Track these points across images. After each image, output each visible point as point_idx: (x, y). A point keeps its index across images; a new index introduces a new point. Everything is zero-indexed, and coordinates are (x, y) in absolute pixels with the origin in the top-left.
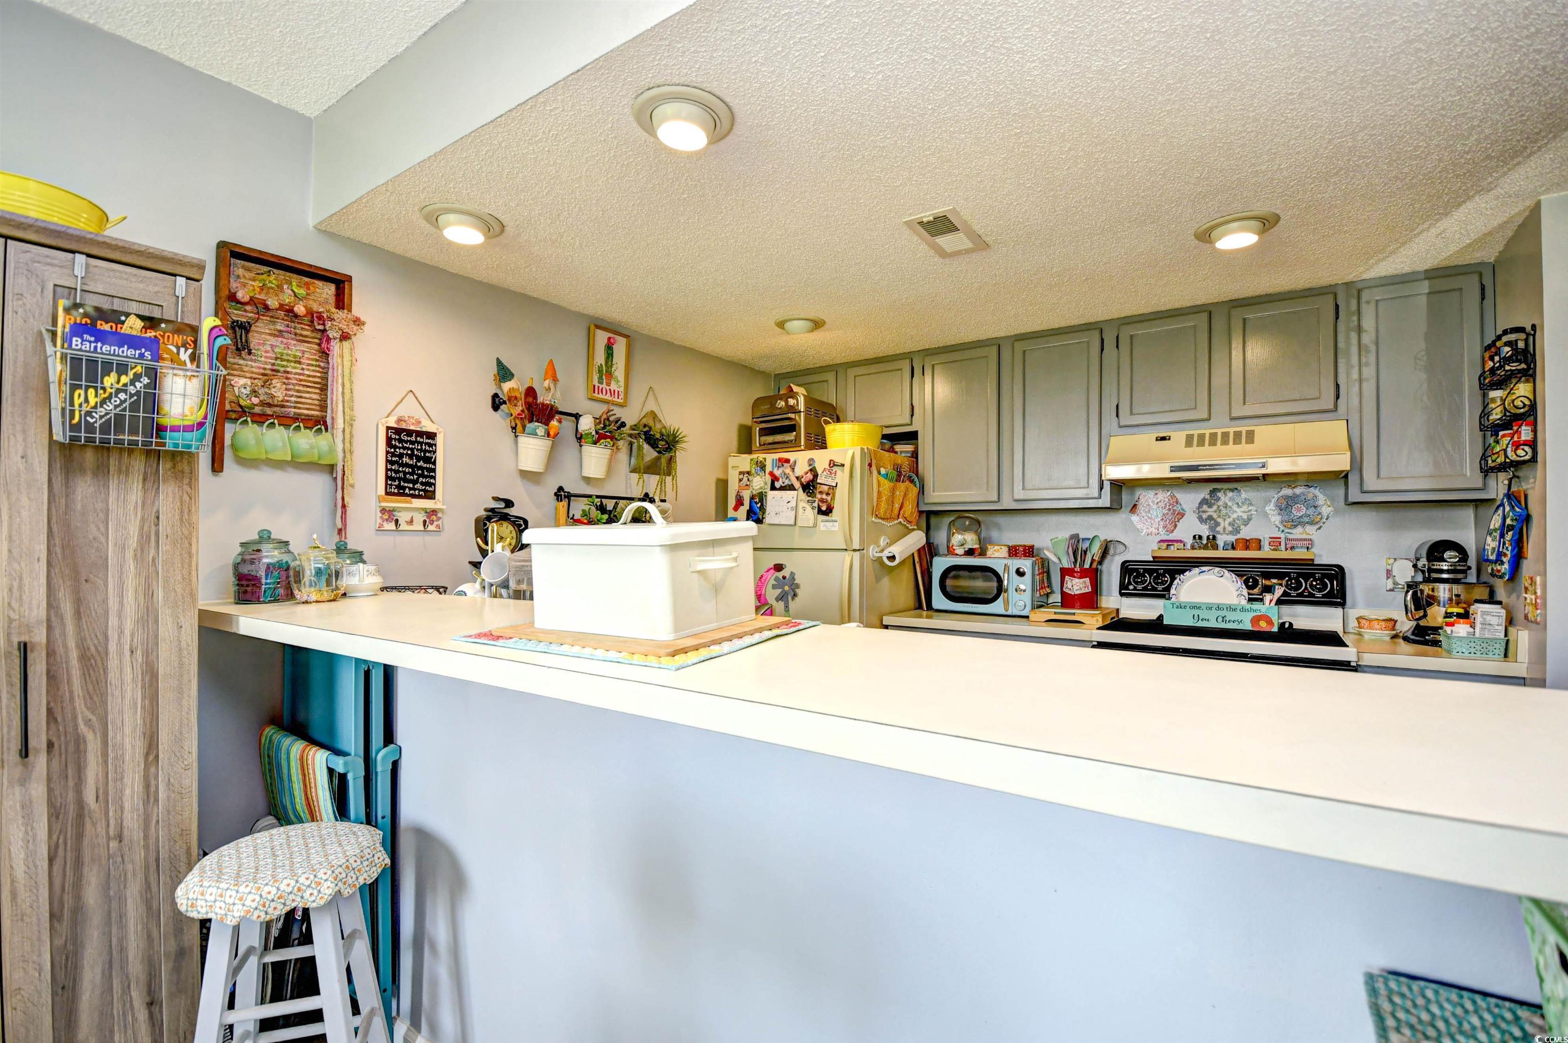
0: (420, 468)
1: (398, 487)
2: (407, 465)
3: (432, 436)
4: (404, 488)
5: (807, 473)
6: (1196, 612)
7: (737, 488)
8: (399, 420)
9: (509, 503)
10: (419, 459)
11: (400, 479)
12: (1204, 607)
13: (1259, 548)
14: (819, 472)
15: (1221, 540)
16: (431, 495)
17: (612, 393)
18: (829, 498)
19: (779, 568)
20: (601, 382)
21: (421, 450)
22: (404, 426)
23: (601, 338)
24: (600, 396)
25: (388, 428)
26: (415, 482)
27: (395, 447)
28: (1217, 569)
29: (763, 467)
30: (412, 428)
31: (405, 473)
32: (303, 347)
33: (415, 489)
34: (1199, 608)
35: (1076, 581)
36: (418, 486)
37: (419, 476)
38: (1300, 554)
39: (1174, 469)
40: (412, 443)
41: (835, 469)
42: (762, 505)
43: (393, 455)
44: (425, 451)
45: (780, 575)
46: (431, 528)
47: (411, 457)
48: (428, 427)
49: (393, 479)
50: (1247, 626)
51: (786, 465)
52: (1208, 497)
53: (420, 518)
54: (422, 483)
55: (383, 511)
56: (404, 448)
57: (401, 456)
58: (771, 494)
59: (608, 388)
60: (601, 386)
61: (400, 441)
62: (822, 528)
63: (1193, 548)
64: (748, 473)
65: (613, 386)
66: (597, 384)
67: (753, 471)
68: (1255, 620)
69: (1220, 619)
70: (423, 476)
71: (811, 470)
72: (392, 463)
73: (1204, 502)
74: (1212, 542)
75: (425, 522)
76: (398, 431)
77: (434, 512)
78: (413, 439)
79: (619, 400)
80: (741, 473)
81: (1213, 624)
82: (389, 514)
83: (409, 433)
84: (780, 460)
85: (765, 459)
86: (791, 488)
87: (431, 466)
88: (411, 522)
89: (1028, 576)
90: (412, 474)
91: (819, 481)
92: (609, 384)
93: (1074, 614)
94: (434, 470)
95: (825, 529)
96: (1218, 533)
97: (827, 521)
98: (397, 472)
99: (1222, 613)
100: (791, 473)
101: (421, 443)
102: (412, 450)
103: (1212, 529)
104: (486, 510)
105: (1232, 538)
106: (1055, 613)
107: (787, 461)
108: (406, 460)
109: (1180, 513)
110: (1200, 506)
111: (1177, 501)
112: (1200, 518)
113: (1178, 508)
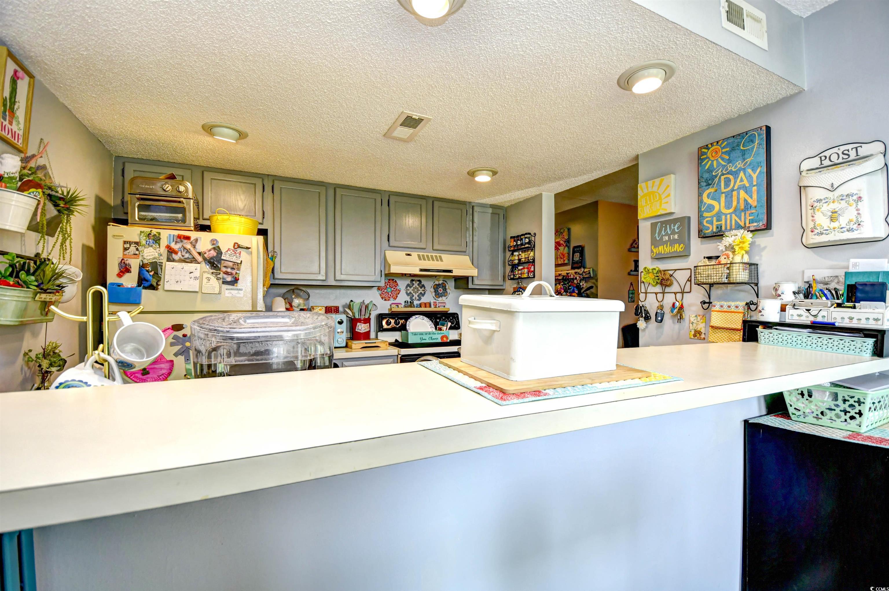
5: (210, 250)
6: (421, 336)
7: (121, 256)
12: (424, 334)
13: (430, 306)
14: (223, 250)
15: (416, 303)
17: (14, 134)
18: (234, 272)
19: (178, 327)
20: (4, 116)
23: (10, 67)
24: (4, 134)
28: (421, 316)
29: (157, 240)
34: (422, 334)
35: (363, 325)
38: (441, 309)
39: (421, 270)
41: (239, 250)
42: (156, 273)
45: (180, 334)
50: (439, 341)
51: (185, 241)
52: (409, 283)
58: (169, 265)
59: (10, 127)
60: (4, 123)
62: (227, 295)
63: (405, 307)
64: (137, 243)
65: (14, 127)
66: (1, 119)
67: (144, 242)
68: (442, 338)
69: (430, 338)
71: (214, 248)
73: (408, 285)
74: (411, 305)
79: (19, 144)
80: (125, 242)
81: (428, 341)
84: (179, 237)
85: (159, 234)
86: (193, 260)
89: (345, 324)
91: (222, 258)
92: (11, 123)
93: (375, 343)
95: (230, 295)
96: (413, 299)
97: (232, 289)
99: (431, 336)
100: (192, 249)
103: (411, 298)
105: (418, 302)
106: (366, 343)
107: (188, 238)
109: (399, 290)
110: (406, 287)
111: (397, 285)
112: (407, 293)
113: (398, 288)
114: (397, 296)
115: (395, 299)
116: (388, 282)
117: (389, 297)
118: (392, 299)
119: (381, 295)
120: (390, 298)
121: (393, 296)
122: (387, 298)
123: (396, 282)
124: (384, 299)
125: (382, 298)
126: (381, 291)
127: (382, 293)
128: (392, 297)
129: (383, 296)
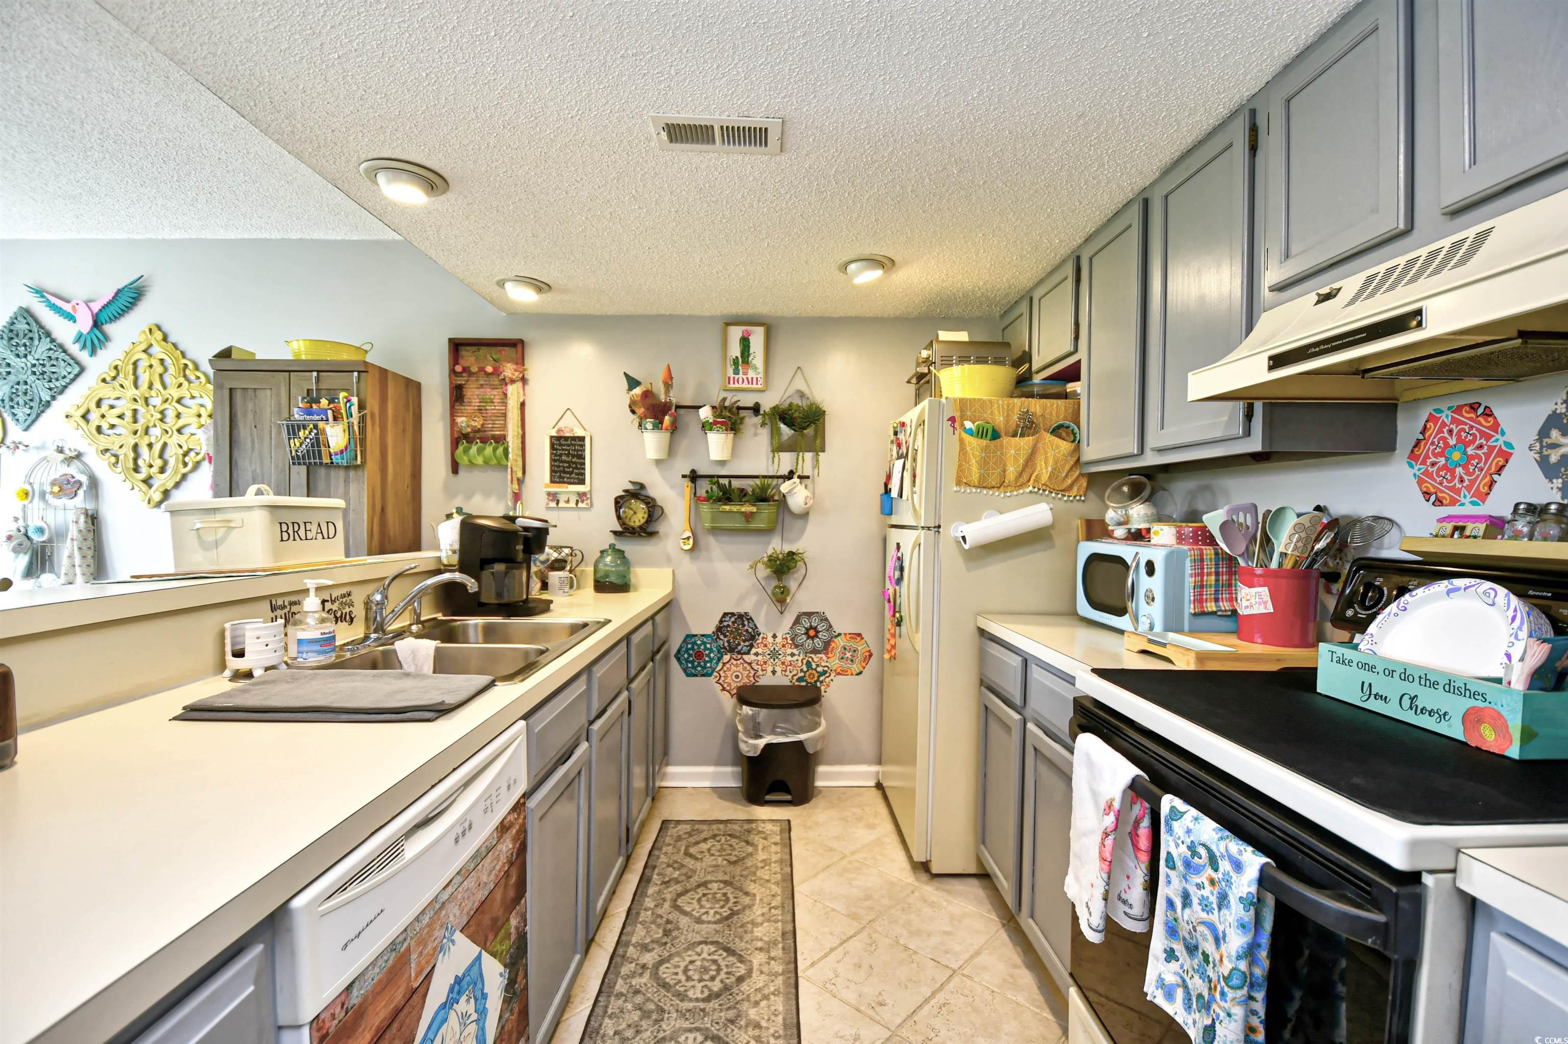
0: (574, 463)
1: (560, 477)
2: (565, 462)
3: (582, 439)
4: (563, 478)
5: (909, 437)
6: (1368, 677)
8: (559, 431)
9: (642, 486)
10: (573, 456)
11: (560, 472)
12: (1380, 668)
16: (582, 482)
17: (751, 381)
18: (915, 465)
20: (736, 372)
21: (575, 450)
22: (562, 434)
23: (736, 333)
24: (736, 385)
25: (552, 437)
26: (571, 473)
27: (557, 449)
30: (567, 435)
31: (564, 467)
32: (495, 392)
33: (570, 478)
34: (1372, 668)
36: (573, 475)
37: (574, 468)
39: (1277, 361)
40: (568, 445)
41: (919, 428)
43: (556, 455)
44: (578, 450)
46: (580, 505)
47: (568, 455)
48: (579, 433)
49: (556, 472)
53: (574, 499)
54: (577, 474)
55: (549, 494)
56: (563, 450)
57: (561, 455)
59: (745, 377)
60: (737, 377)
61: (561, 445)
65: (751, 374)
66: (732, 376)
69: (1406, 702)
70: (577, 468)
72: (555, 461)
73: (1553, 422)
75: (577, 501)
76: (559, 438)
77: (584, 494)
78: (569, 442)
79: (759, 386)
81: (1393, 709)
82: (554, 497)
83: (566, 438)
84: (902, 424)
87: (582, 461)
88: (568, 501)
90: (569, 468)
92: (745, 373)
94: (584, 464)
98: (559, 466)
99: (1413, 688)
101: (574, 445)
102: (569, 450)
104: (624, 491)
107: (905, 424)
108: (564, 458)
109: (1501, 453)
110: (1544, 433)
111: (1496, 427)
112: (1543, 463)
113: (1498, 441)
114: (1492, 484)
115: (1483, 497)
116: (1454, 420)
117: (1453, 489)
118: (1466, 497)
119: (1420, 482)
120: (1458, 492)
121: (1472, 482)
122: (1446, 495)
123: (1488, 413)
124: (1433, 498)
125: (1427, 494)
126: (1424, 462)
127: (1426, 473)
128: (1469, 489)
129: (1430, 485)
